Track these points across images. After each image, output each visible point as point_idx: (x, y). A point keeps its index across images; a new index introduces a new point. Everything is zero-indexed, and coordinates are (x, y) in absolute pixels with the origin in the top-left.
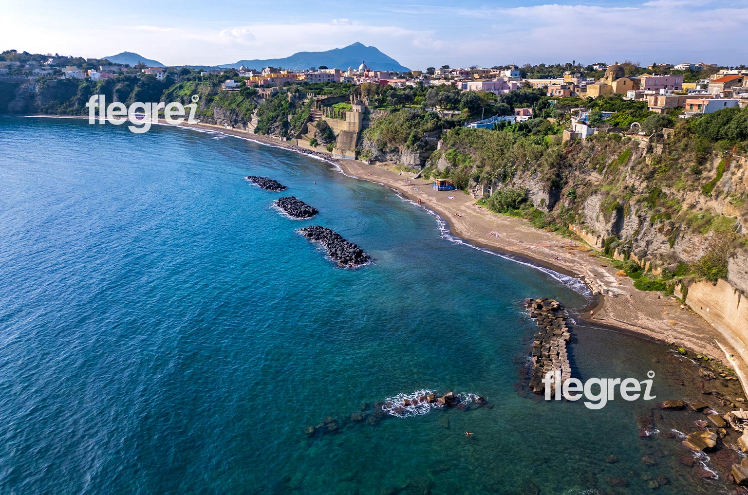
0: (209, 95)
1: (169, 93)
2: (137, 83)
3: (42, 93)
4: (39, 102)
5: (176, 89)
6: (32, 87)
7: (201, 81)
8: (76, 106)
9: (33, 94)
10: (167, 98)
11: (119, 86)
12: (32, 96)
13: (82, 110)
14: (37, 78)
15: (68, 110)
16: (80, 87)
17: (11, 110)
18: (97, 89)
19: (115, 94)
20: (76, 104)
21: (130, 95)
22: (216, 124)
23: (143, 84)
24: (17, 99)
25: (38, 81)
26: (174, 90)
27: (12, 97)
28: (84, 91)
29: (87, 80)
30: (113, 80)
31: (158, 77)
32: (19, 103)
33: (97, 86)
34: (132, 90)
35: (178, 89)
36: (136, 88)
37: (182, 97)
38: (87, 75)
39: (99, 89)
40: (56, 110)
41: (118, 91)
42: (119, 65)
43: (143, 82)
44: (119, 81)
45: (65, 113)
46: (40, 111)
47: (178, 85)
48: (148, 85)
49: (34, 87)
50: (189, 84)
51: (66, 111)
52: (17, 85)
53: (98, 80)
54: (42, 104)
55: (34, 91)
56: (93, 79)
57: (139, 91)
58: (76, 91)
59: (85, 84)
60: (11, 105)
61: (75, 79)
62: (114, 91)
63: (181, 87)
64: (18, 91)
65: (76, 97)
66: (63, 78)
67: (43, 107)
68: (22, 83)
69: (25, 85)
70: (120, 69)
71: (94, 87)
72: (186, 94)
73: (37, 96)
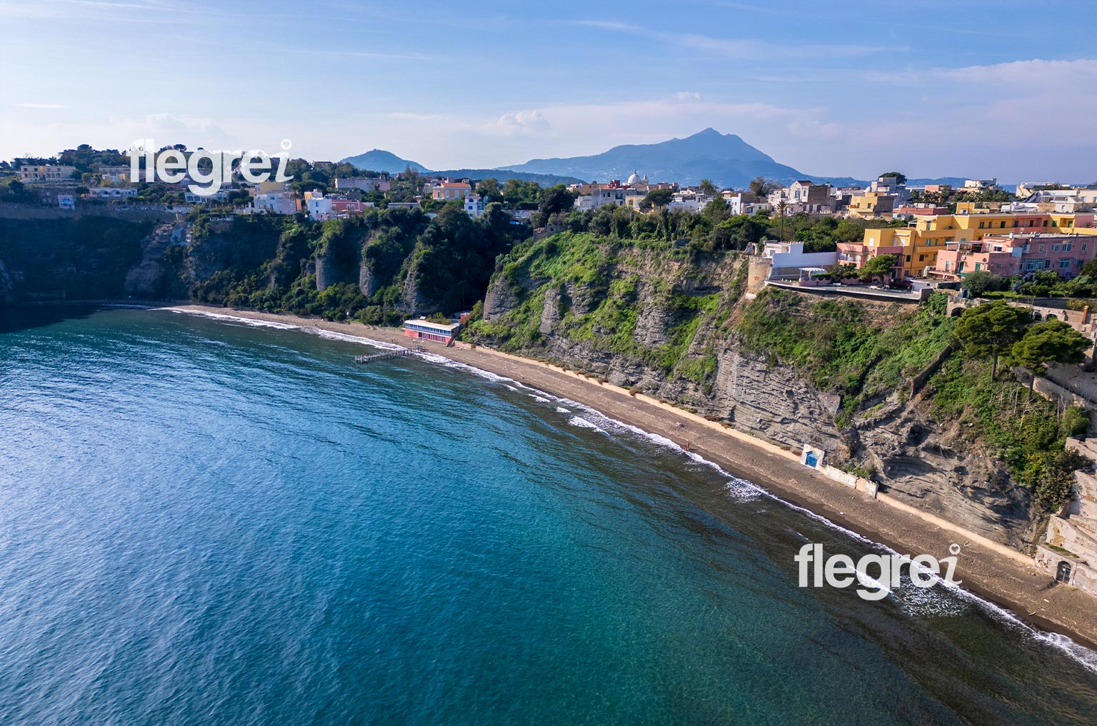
0: (676, 291)
1: (516, 269)
2: (421, 232)
3: (197, 250)
4: (190, 270)
5: (536, 254)
6: (177, 233)
7: (629, 236)
8: (272, 287)
9: (180, 252)
10: (511, 285)
11: (374, 239)
12: (178, 257)
13: (284, 298)
14: (191, 210)
15: (252, 297)
16: (283, 238)
17: (131, 289)
18: (321, 246)
19: (365, 259)
20: (273, 280)
21: (404, 266)
22: (731, 421)
23: (438, 235)
24: (144, 262)
25: (192, 219)
26: (530, 260)
27: (135, 255)
28: (290, 248)
29: (300, 218)
30: (362, 220)
31: (466, 208)
32: (147, 273)
33: (321, 234)
34: (409, 250)
35: (544, 256)
36: (419, 244)
37: (563, 288)
38: (303, 203)
39: (326, 246)
40: (227, 294)
41: (373, 252)
42: (372, 175)
43: (438, 229)
44: (375, 223)
45: (243, 304)
46: (190, 293)
47: (544, 242)
48: (450, 235)
49: (184, 233)
50: (577, 239)
51: (247, 299)
52: (148, 227)
53: (325, 218)
54: (197, 276)
55: (182, 244)
56: (313, 214)
57: (427, 257)
58: (275, 246)
59: (295, 229)
60: (132, 275)
61: (275, 215)
62: (364, 251)
63: (553, 251)
64: (149, 242)
65: (273, 264)
66: (247, 211)
67: (198, 284)
68: (160, 221)
69: (164, 227)
70: (377, 188)
71: (315, 237)
72: (577, 279)
73: (187, 256)
